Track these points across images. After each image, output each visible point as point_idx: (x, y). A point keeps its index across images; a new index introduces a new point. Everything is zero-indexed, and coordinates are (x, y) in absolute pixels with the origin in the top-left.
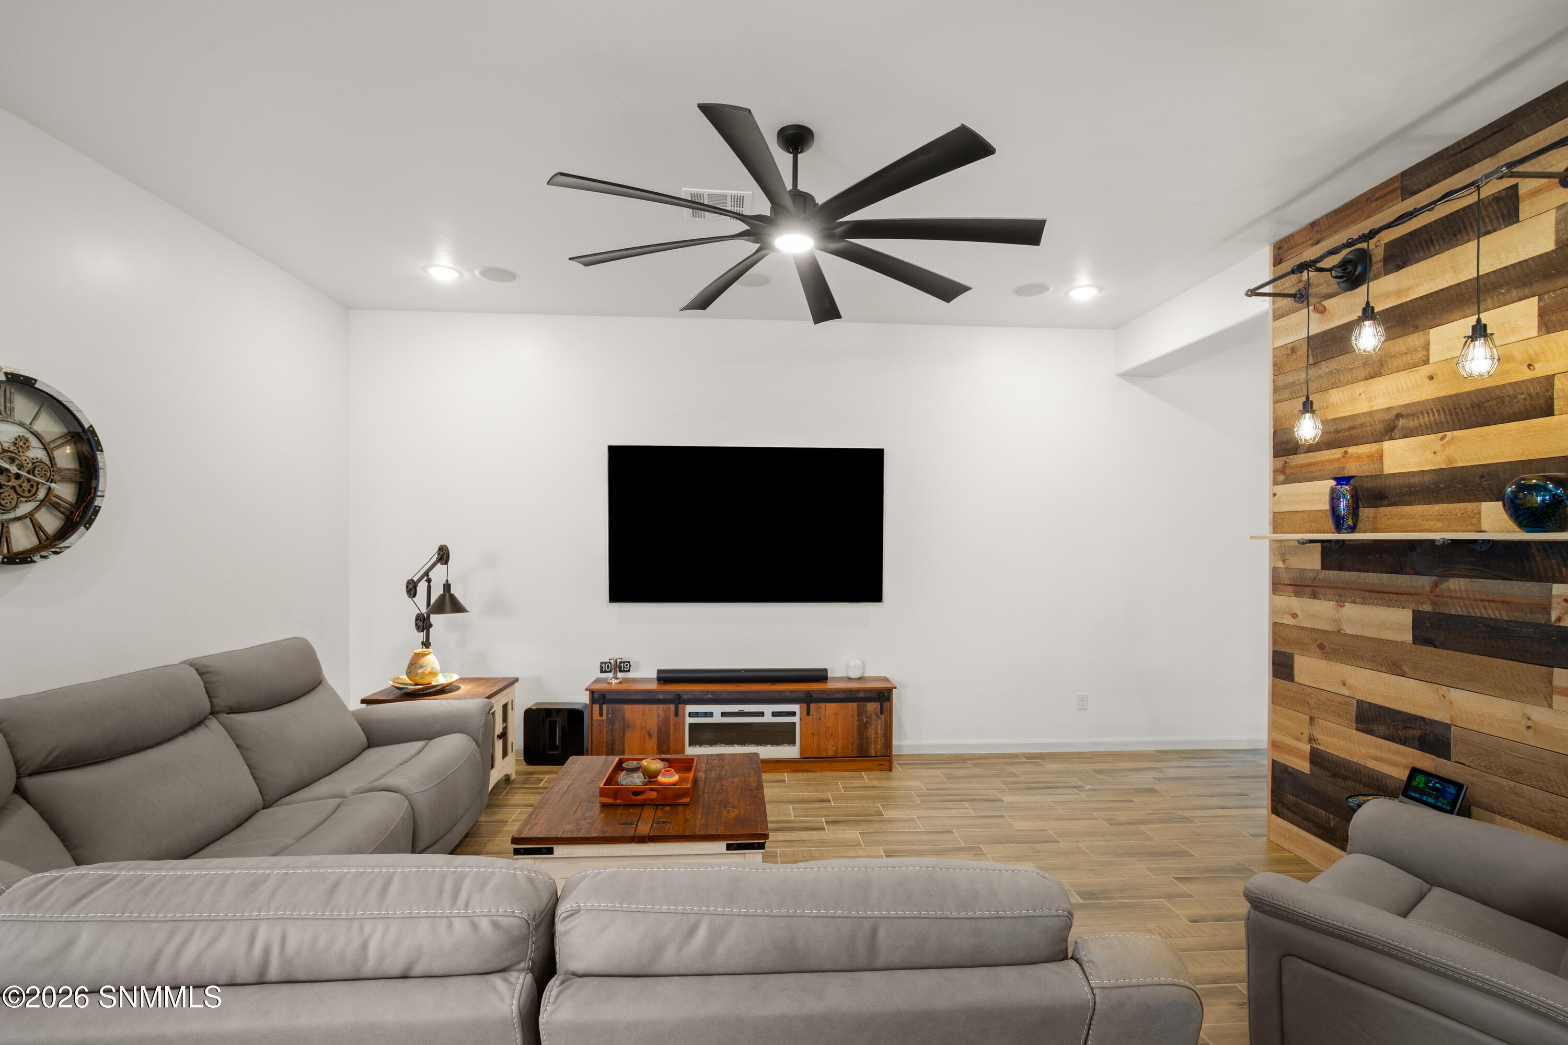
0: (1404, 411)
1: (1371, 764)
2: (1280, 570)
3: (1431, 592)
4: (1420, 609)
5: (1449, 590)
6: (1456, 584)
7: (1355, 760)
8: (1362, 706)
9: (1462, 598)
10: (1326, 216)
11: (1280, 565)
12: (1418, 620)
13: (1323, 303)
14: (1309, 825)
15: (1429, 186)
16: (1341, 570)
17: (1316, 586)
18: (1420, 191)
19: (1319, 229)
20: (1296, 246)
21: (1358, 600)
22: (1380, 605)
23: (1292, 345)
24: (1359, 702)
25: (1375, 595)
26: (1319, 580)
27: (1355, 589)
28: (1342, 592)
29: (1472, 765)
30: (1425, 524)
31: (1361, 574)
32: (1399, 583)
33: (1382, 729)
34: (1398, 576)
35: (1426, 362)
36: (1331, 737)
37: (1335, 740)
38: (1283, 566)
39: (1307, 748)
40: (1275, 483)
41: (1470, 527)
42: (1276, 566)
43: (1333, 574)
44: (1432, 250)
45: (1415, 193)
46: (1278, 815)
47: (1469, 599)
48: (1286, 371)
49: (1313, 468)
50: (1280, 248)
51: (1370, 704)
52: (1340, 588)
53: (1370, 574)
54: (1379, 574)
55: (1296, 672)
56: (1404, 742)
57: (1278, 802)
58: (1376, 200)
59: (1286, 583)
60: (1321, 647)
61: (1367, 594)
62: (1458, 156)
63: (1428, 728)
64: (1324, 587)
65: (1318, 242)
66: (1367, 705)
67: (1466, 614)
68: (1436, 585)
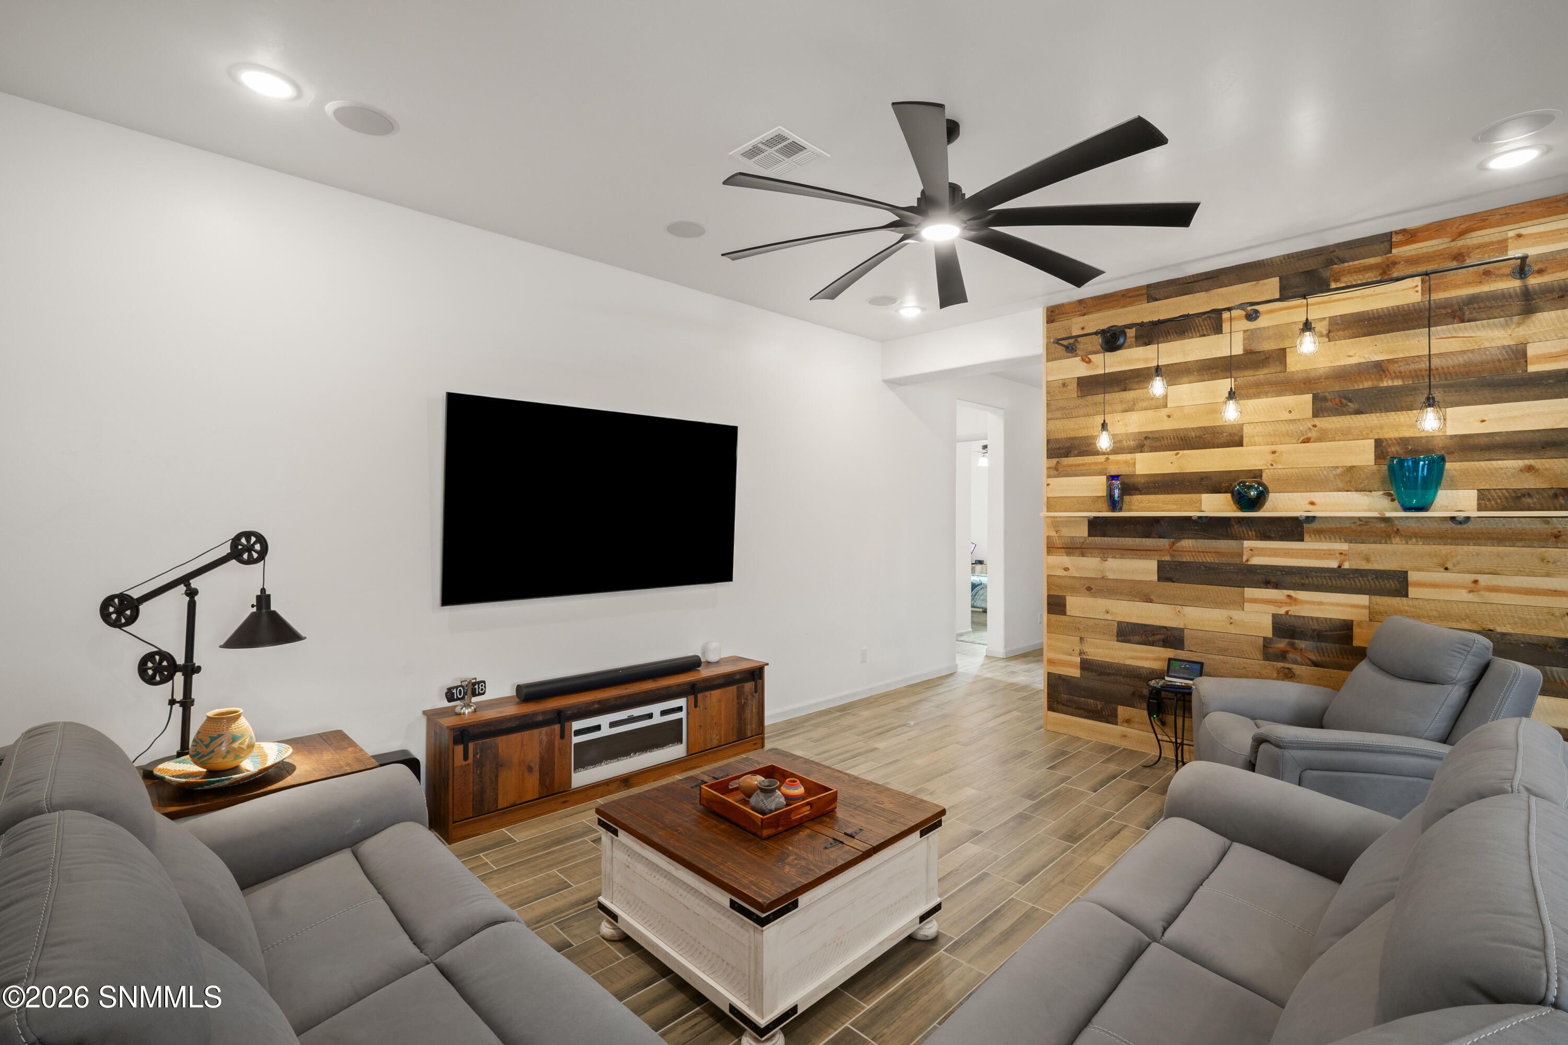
0: (1150, 435)
1: (1129, 662)
2: (1054, 538)
3: (1170, 548)
4: (1163, 559)
5: (1183, 547)
6: (1187, 543)
7: (1117, 661)
8: (1121, 625)
9: (1190, 551)
10: (1091, 298)
11: (1053, 534)
12: (1161, 566)
13: (1089, 356)
14: (1080, 712)
15: (1166, 298)
16: (1105, 537)
17: (1084, 548)
18: (1160, 300)
19: (1085, 306)
20: (1066, 313)
21: (1117, 556)
22: (1134, 558)
23: (1064, 381)
24: (1119, 623)
25: (1131, 552)
26: (1087, 544)
27: (1116, 549)
28: (1105, 551)
29: (1198, 651)
30: (1166, 507)
31: (1120, 538)
32: (1148, 544)
33: (1137, 638)
34: (1147, 539)
35: (1166, 406)
36: (1097, 648)
37: (1101, 651)
38: (1056, 535)
39: (1078, 660)
40: (1049, 476)
41: (1197, 509)
42: (1050, 535)
43: (1098, 540)
44: (1169, 338)
45: (1156, 300)
46: (1054, 711)
47: (1195, 551)
48: (1058, 398)
49: (1081, 468)
50: (1052, 311)
51: (1128, 623)
52: (1104, 549)
53: (1127, 539)
54: (1133, 539)
55: (1068, 608)
56: (1152, 644)
57: (1054, 702)
58: (1130, 297)
59: (1059, 546)
60: (1089, 589)
61: (1125, 552)
62: (1186, 285)
63: (1169, 632)
64: (1091, 548)
65: (1084, 315)
66: (1126, 624)
67: (1193, 561)
68: (1173, 544)
